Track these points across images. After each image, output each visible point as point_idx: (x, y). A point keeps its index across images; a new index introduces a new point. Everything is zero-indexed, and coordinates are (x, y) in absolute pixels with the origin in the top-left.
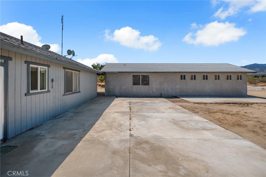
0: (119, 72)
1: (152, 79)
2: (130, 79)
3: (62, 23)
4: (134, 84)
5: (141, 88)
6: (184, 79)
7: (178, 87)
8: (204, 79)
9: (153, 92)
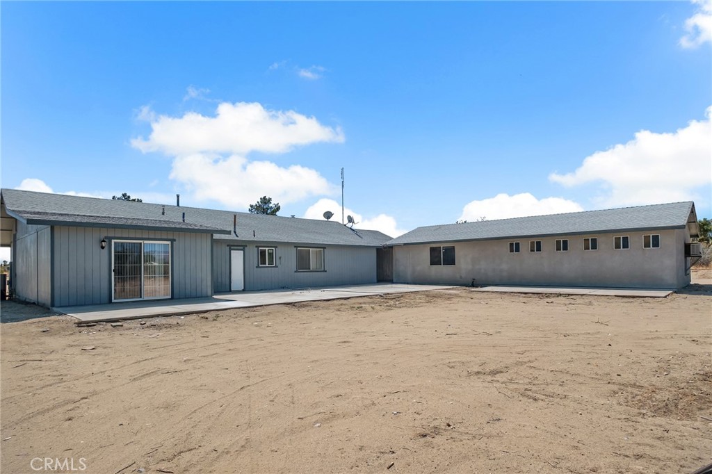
0: (405, 244)
1: (459, 254)
2: (426, 255)
3: (343, 178)
4: (432, 263)
5: (444, 270)
6: (517, 250)
7: (505, 267)
8: (558, 249)
9: (461, 277)
